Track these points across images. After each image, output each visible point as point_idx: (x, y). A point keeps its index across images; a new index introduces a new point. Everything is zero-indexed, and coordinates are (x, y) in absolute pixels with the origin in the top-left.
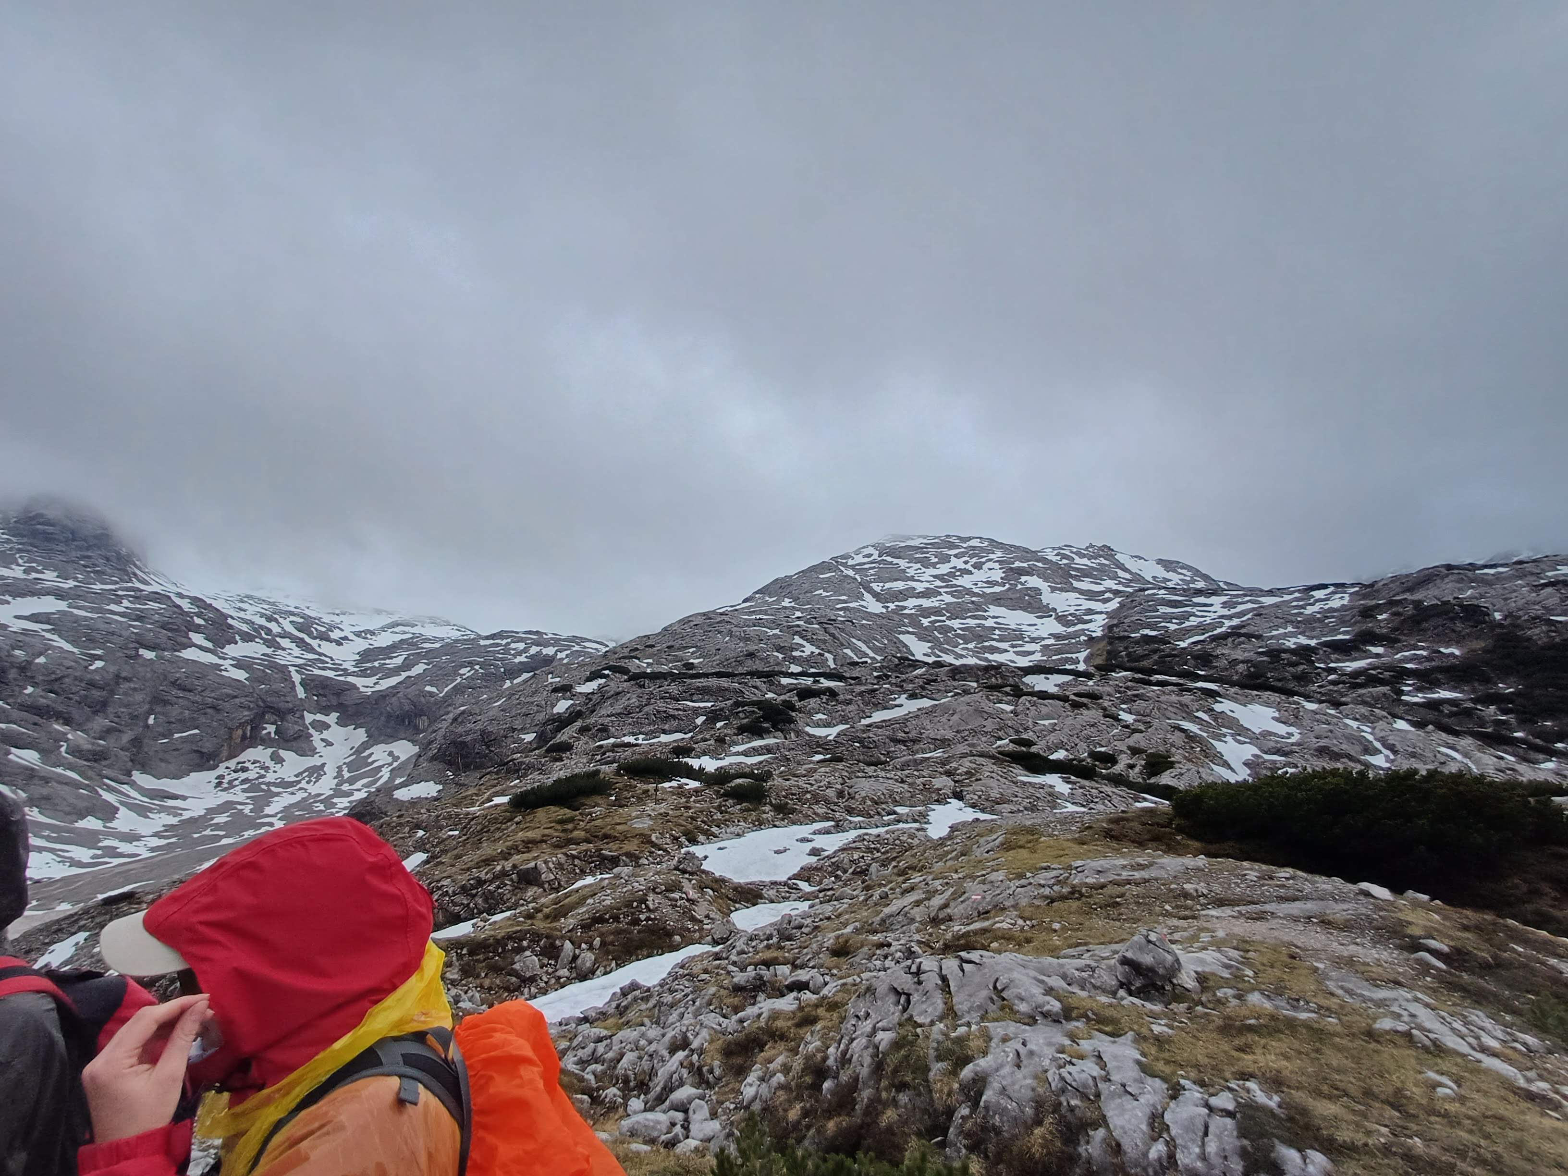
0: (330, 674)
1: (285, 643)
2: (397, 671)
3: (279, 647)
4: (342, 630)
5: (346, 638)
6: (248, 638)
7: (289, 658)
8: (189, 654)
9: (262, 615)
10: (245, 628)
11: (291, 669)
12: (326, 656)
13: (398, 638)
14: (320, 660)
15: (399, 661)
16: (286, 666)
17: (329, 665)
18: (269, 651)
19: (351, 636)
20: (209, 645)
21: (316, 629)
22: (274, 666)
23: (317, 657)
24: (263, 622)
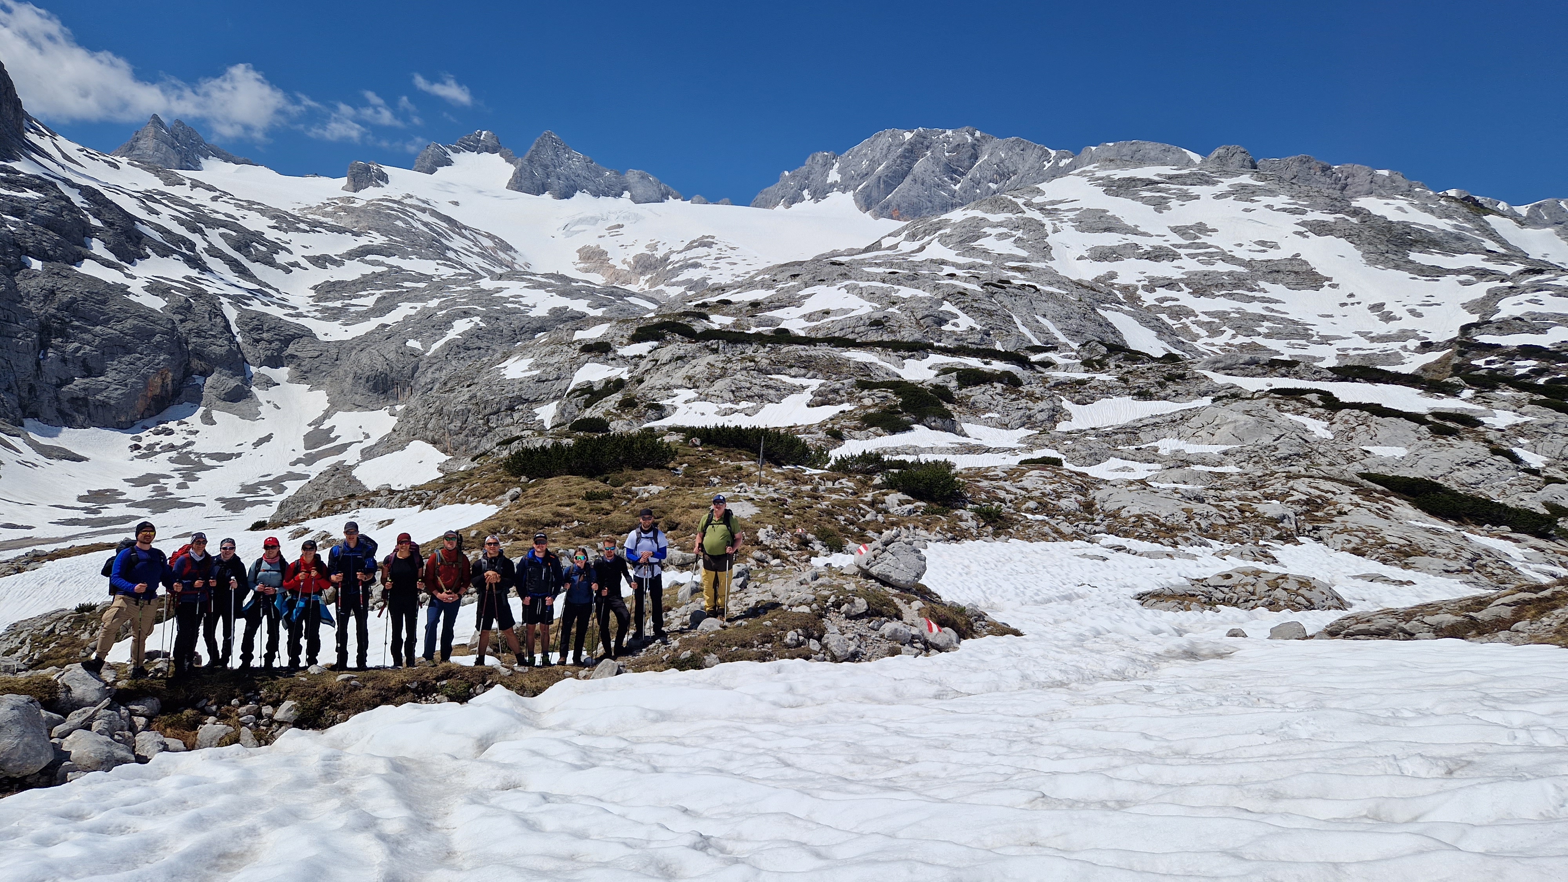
0: (275, 311)
1: (213, 263)
2: (365, 316)
3: (204, 268)
4: (291, 253)
5: (296, 264)
6: (164, 252)
7: (220, 284)
8: (88, 268)
9: (182, 223)
10: (157, 236)
11: (222, 299)
12: (271, 287)
13: (368, 270)
14: (262, 291)
15: (369, 301)
16: (215, 296)
17: (274, 300)
18: (194, 273)
19: (304, 263)
20: (111, 257)
21: (256, 249)
22: (199, 294)
23: (257, 287)
24: (181, 231)
